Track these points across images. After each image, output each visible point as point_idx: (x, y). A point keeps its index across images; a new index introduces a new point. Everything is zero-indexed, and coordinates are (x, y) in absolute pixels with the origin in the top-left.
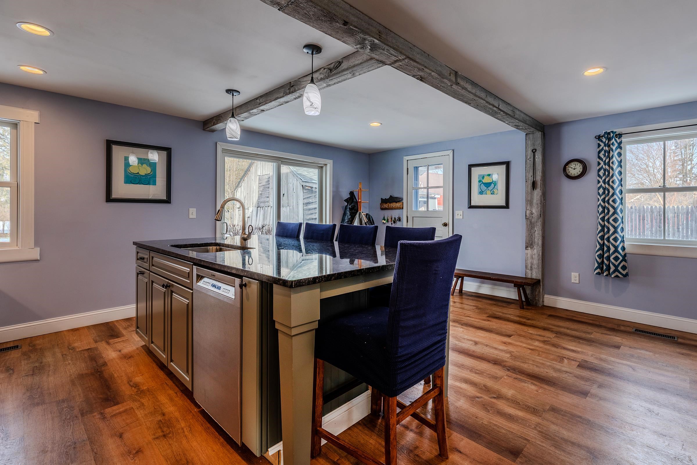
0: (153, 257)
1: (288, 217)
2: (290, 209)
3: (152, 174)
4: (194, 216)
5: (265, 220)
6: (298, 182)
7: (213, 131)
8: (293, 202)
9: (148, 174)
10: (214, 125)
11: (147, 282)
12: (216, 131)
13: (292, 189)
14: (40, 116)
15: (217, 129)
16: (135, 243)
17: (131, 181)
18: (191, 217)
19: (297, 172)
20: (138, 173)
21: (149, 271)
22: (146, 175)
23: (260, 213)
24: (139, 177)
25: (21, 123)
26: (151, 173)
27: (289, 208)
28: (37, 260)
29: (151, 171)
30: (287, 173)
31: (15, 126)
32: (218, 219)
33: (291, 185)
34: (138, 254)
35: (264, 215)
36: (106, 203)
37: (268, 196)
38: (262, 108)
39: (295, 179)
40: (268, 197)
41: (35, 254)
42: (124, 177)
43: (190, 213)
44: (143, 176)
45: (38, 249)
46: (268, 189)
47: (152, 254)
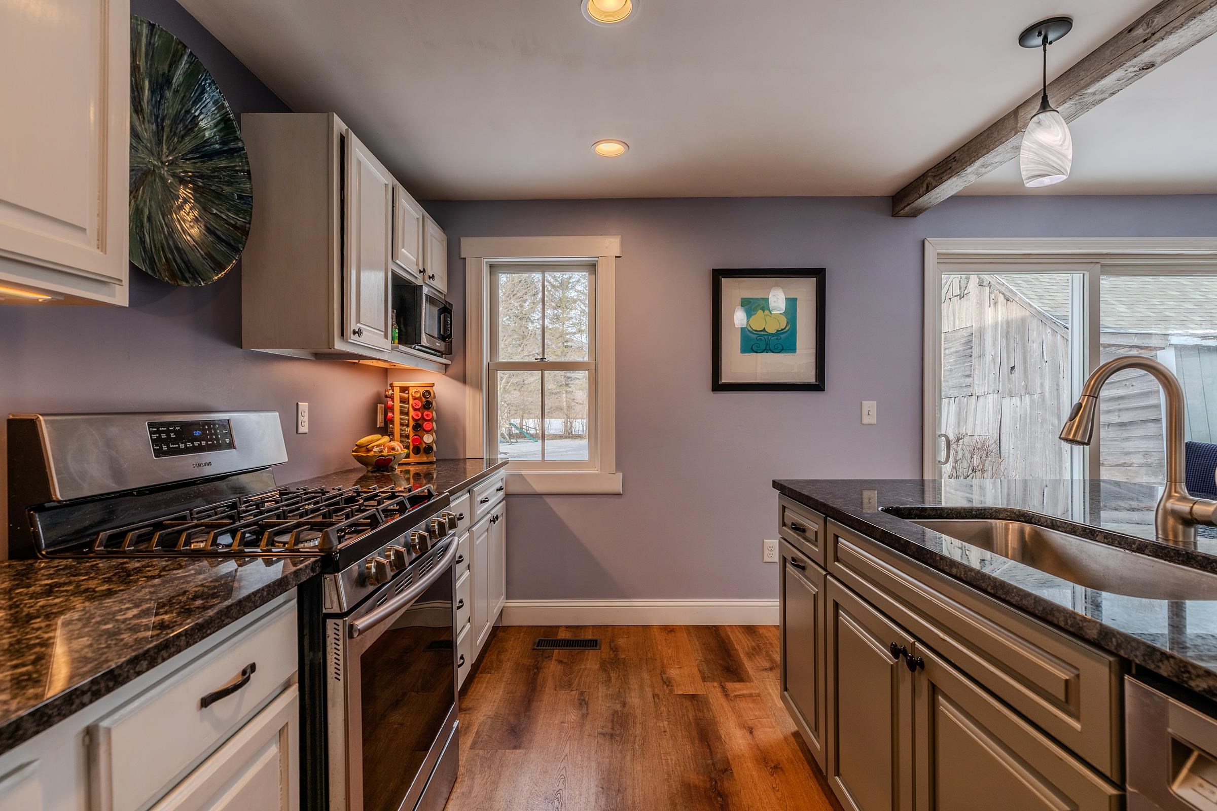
0: (836, 537)
1: (1028, 420)
2: (1032, 402)
3: (787, 331)
4: (873, 419)
5: (962, 424)
6: (1059, 336)
7: (915, 214)
8: (1042, 385)
9: (782, 330)
10: (928, 190)
11: (815, 597)
12: (926, 209)
13: (1037, 354)
14: (623, 244)
15: (926, 206)
16: (776, 485)
17: (752, 348)
18: (866, 420)
19: (1052, 313)
20: (764, 330)
21: (825, 570)
22: (779, 333)
23: (948, 409)
24: (766, 337)
25: (600, 260)
26: (787, 329)
27: (1031, 398)
28: (618, 495)
29: (787, 322)
30: (1023, 321)
31: (592, 267)
32: (1079, 439)
33: (1035, 347)
34: (784, 511)
35: (959, 414)
36: (712, 393)
37: (968, 373)
38: (1145, 57)
39: (1049, 330)
40: (969, 376)
41: (615, 483)
42: (740, 340)
43: (865, 412)
44: (773, 335)
45: (620, 475)
46: (969, 359)
47: (834, 526)
